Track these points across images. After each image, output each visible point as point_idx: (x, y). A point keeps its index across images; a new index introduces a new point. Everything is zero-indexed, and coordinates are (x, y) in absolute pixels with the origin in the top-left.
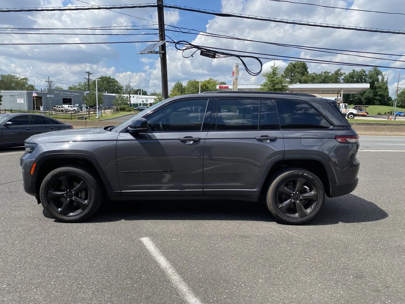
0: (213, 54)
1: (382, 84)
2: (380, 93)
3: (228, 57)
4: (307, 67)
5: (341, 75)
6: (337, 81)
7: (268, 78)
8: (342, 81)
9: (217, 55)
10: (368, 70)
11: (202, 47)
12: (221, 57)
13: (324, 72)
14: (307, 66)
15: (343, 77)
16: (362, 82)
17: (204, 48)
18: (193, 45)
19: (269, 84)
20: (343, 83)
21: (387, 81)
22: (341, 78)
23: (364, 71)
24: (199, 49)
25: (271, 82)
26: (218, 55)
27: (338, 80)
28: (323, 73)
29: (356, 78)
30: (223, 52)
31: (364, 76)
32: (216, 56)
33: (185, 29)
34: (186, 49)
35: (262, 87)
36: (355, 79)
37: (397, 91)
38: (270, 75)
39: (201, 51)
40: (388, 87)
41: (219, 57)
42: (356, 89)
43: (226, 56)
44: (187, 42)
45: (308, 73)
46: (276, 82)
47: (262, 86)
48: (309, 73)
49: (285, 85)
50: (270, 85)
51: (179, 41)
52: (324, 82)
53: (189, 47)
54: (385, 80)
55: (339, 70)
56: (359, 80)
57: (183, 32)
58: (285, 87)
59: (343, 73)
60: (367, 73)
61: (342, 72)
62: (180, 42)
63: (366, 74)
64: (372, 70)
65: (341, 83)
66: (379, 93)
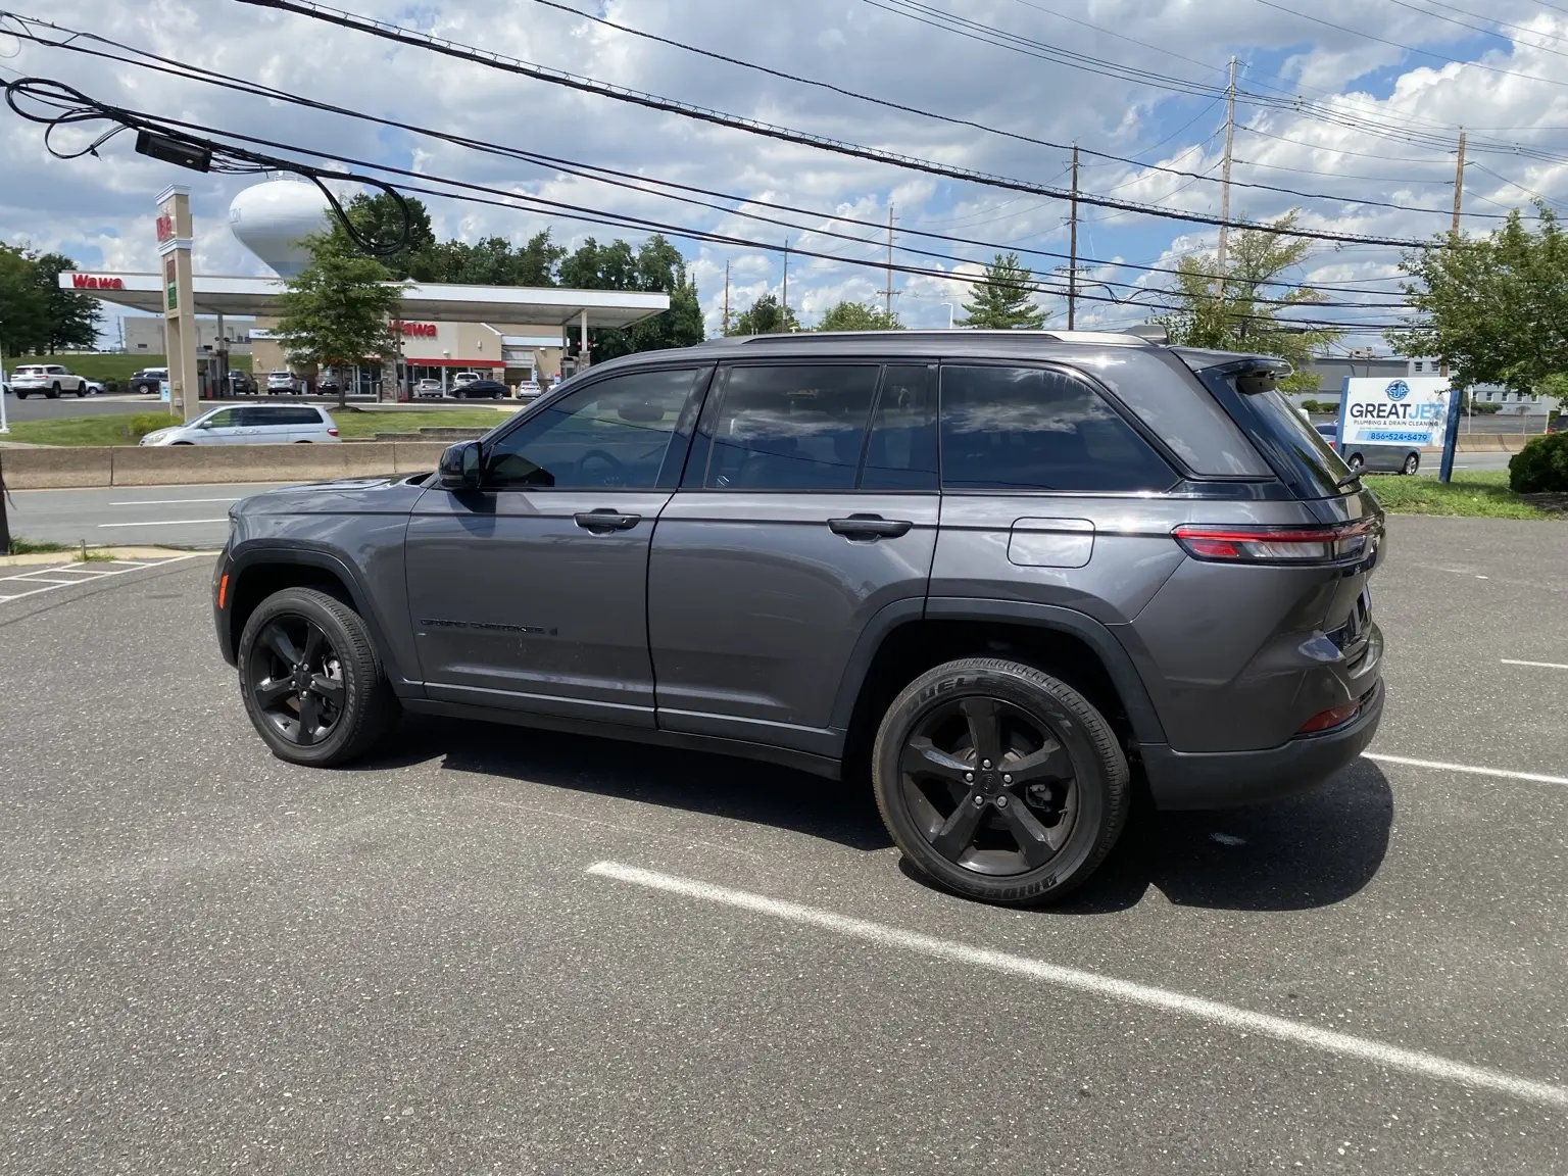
0: (201, 154)
1: (682, 297)
2: (682, 327)
3: (265, 170)
4: (428, 217)
5: (553, 254)
6: (538, 280)
7: (314, 253)
8: (556, 280)
9: (215, 159)
10: (637, 242)
11: (145, 119)
12: (236, 169)
13: (488, 240)
14: (425, 214)
15: (558, 264)
16: (621, 288)
17: (151, 121)
18: (98, 105)
19: (322, 279)
20: (559, 287)
21: (693, 284)
22: (554, 269)
23: (626, 248)
24: (129, 126)
25: (329, 271)
26: (221, 157)
27: (544, 273)
28: (486, 245)
29: (603, 272)
30: (242, 150)
31: (627, 263)
32: (213, 163)
33: (53, 26)
34: (61, 120)
35: (294, 291)
36: (600, 275)
37: (726, 321)
38: (322, 243)
39: (141, 132)
40: (700, 306)
41: (226, 168)
42: (627, 310)
43: (256, 165)
44: (67, 89)
45: (432, 239)
46: (351, 274)
47: (292, 287)
48: (438, 241)
49: (389, 288)
50: (329, 283)
51: (23, 77)
52: (497, 278)
53: (81, 110)
54: (688, 281)
55: (543, 237)
56: (613, 279)
57: (42, 41)
58: (389, 294)
59: (558, 249)
60: (636, 254)
61: (554, 242)
62: (31, 86)
63: (632, 259)
64: (651, 247)
65: (554, 286)
66: (677, 328)
